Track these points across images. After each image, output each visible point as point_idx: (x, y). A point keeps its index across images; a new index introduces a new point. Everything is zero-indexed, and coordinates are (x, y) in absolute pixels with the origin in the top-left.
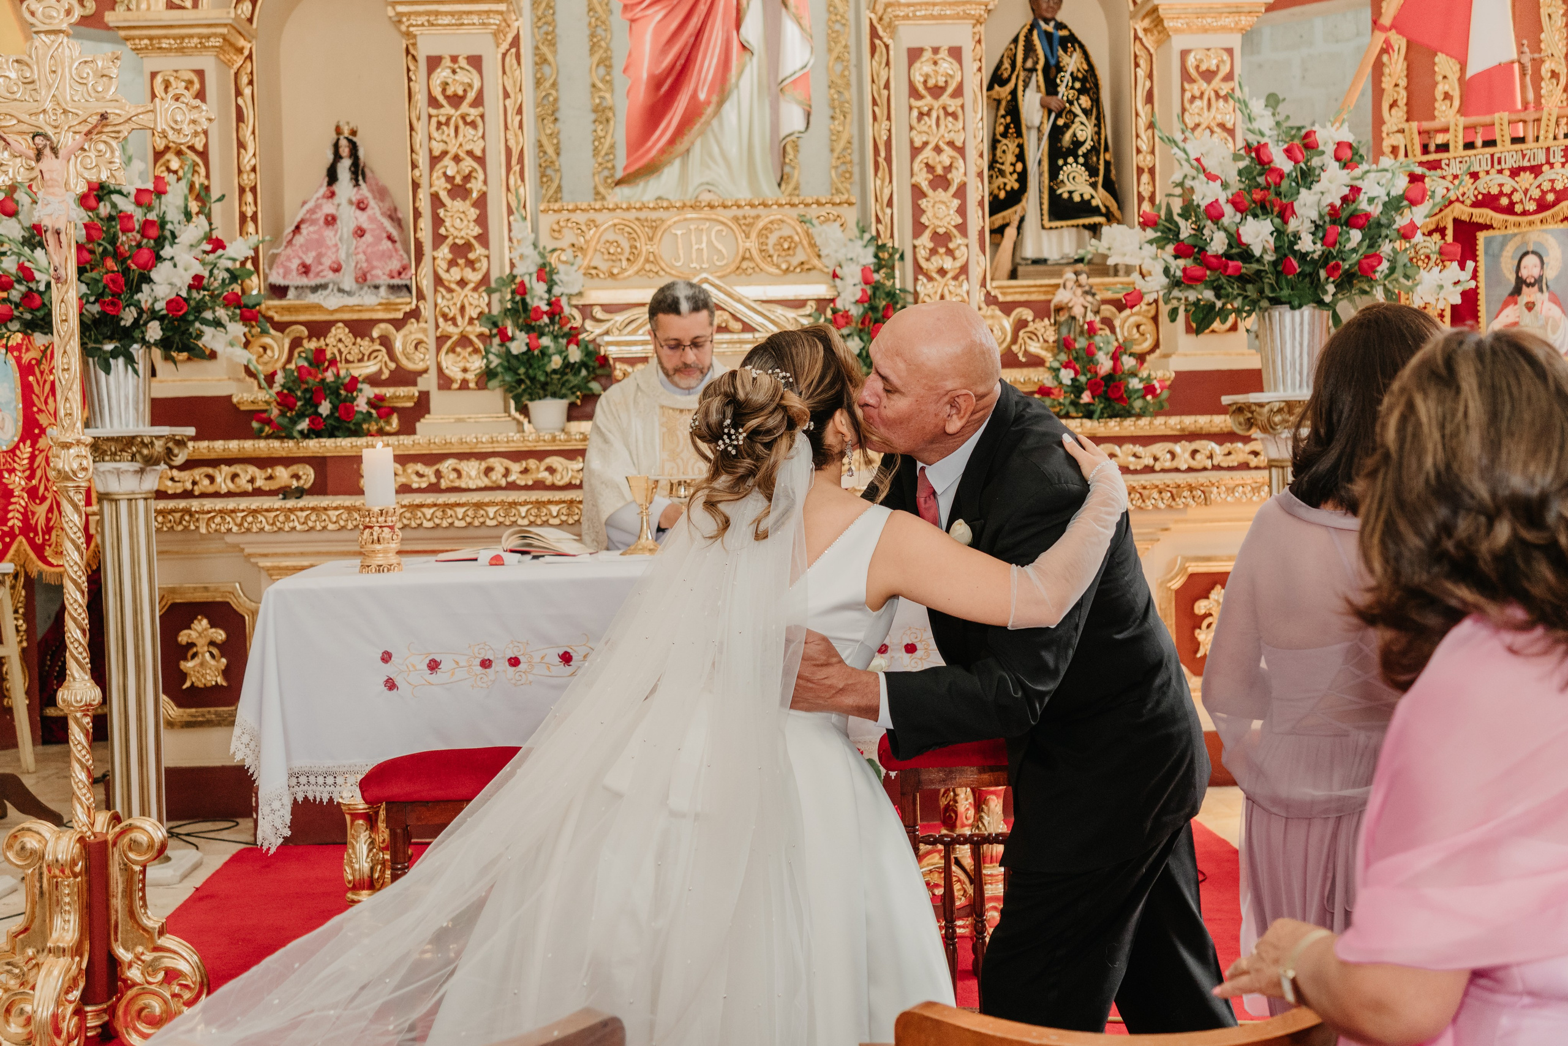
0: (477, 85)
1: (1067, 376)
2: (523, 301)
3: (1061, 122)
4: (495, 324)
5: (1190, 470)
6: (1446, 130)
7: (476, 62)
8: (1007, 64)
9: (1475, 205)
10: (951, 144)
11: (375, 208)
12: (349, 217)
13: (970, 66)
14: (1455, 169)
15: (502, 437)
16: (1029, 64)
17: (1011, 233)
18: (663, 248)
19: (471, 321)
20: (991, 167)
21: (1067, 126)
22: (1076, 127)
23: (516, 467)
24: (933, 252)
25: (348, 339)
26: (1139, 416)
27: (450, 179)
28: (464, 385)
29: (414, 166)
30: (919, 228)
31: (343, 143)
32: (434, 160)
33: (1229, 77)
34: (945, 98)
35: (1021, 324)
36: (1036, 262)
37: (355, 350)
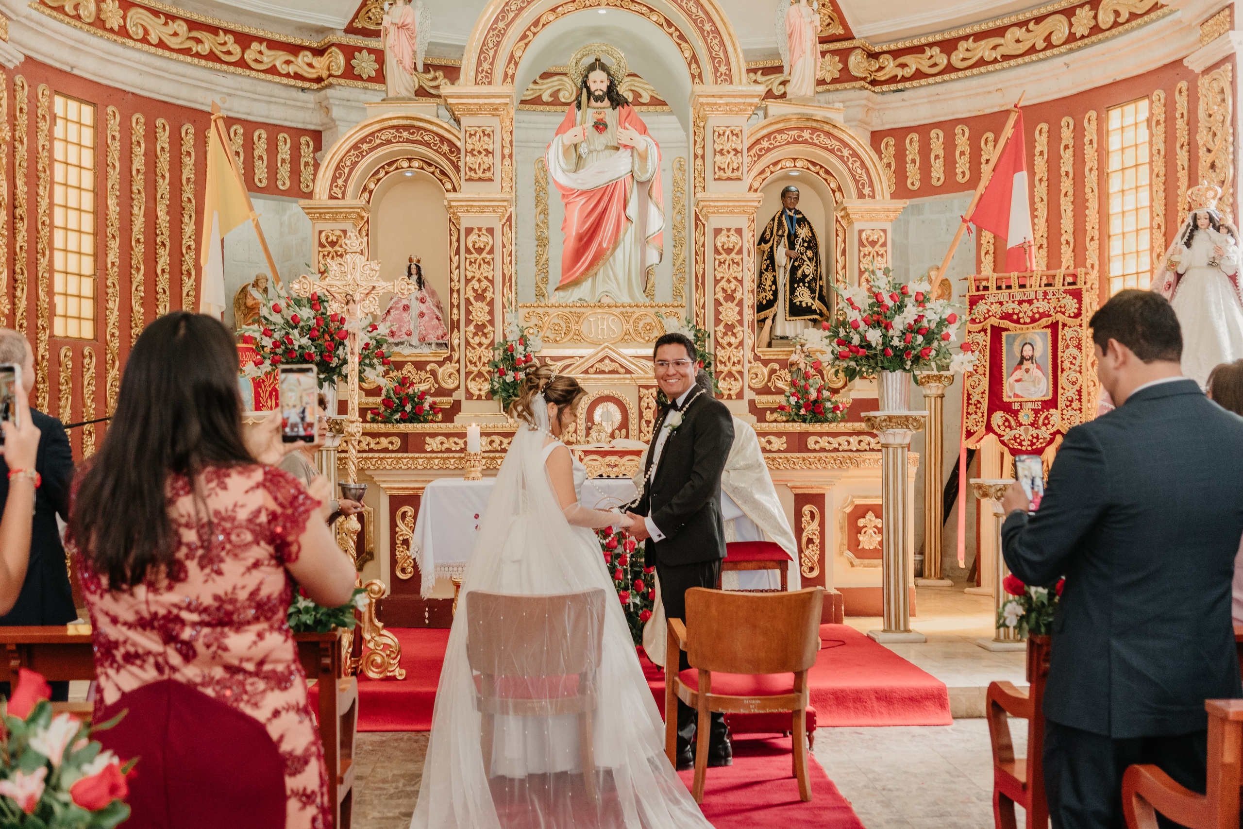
0: (491, 243)
1: (793, 400)
2: (512, 355)
3: (796, 264)
4: (496, 366)
5: (858, 451)
6: (987, 280)
7: (490, 231)
8: (768, 232)
9: (1001, 318)
10: (736, 278)
11: (430, 302)
12: (416, 307)
13: (747, 235)
14: (992, 299)
15: (500, 425)
16: (780, 233)
17: (769, 322)
18: (584, 328)
19: (484, 364)
20: (758, 287)
21: (800, 266)
22: (804, 267)
23: (506, 441)
24: (725, 334)
25: (414, 371)
26: (831, 422)
27: (475, 291)
28: (479, 398)
29: (451, 280)
30: (718, 321)
31: (413, 266)
32: (468, 281)
33: (884, 245)
34: (733, 255)
35: (773, 372)
36: (782, 338)
37: (417, 377)
